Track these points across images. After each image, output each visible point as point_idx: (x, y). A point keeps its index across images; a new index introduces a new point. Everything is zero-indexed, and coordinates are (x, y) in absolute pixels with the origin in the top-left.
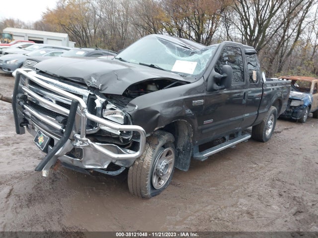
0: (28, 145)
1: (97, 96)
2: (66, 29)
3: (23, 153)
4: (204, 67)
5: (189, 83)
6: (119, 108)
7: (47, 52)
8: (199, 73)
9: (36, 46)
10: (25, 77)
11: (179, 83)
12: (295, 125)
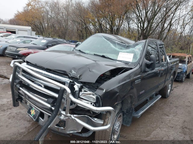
0: (18, 110)
1: (76, 83)
2: (30, 24)
3: (16, 117)
4: (138, 57)
5: (131, 69)
6: (92, 91)
7: (21, 40)
8: (136, 61)
9: (13, 36)
10: (20, 68)
11: (127, 70)
12: (179, 84)
